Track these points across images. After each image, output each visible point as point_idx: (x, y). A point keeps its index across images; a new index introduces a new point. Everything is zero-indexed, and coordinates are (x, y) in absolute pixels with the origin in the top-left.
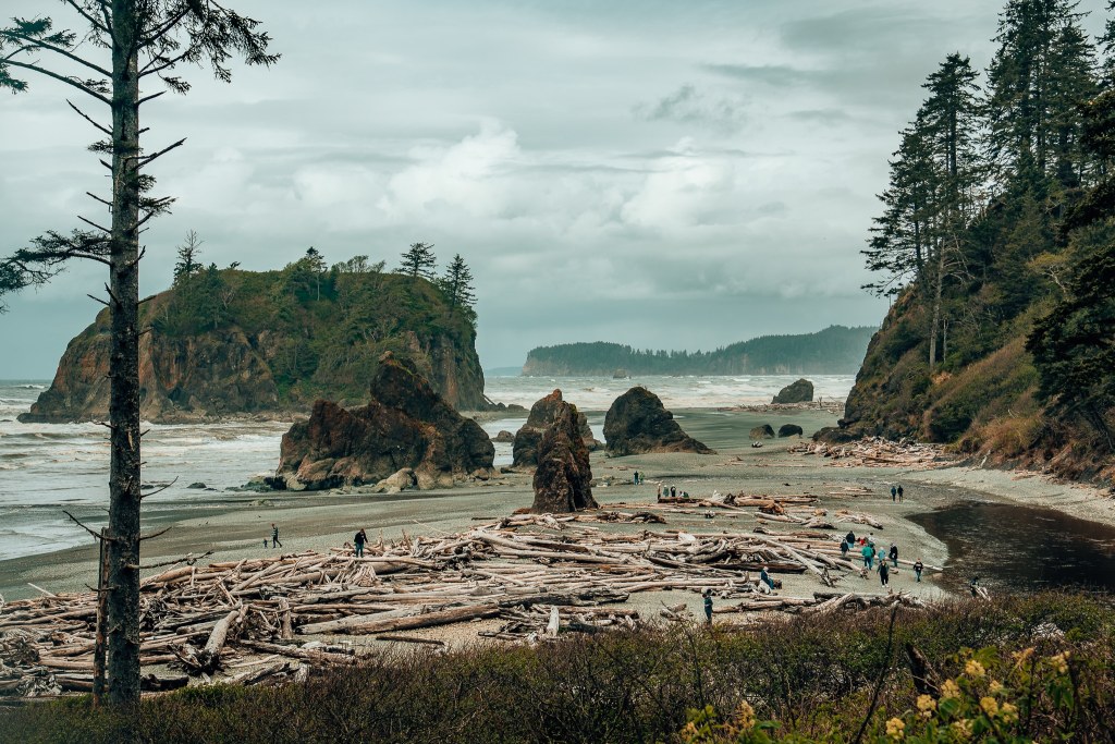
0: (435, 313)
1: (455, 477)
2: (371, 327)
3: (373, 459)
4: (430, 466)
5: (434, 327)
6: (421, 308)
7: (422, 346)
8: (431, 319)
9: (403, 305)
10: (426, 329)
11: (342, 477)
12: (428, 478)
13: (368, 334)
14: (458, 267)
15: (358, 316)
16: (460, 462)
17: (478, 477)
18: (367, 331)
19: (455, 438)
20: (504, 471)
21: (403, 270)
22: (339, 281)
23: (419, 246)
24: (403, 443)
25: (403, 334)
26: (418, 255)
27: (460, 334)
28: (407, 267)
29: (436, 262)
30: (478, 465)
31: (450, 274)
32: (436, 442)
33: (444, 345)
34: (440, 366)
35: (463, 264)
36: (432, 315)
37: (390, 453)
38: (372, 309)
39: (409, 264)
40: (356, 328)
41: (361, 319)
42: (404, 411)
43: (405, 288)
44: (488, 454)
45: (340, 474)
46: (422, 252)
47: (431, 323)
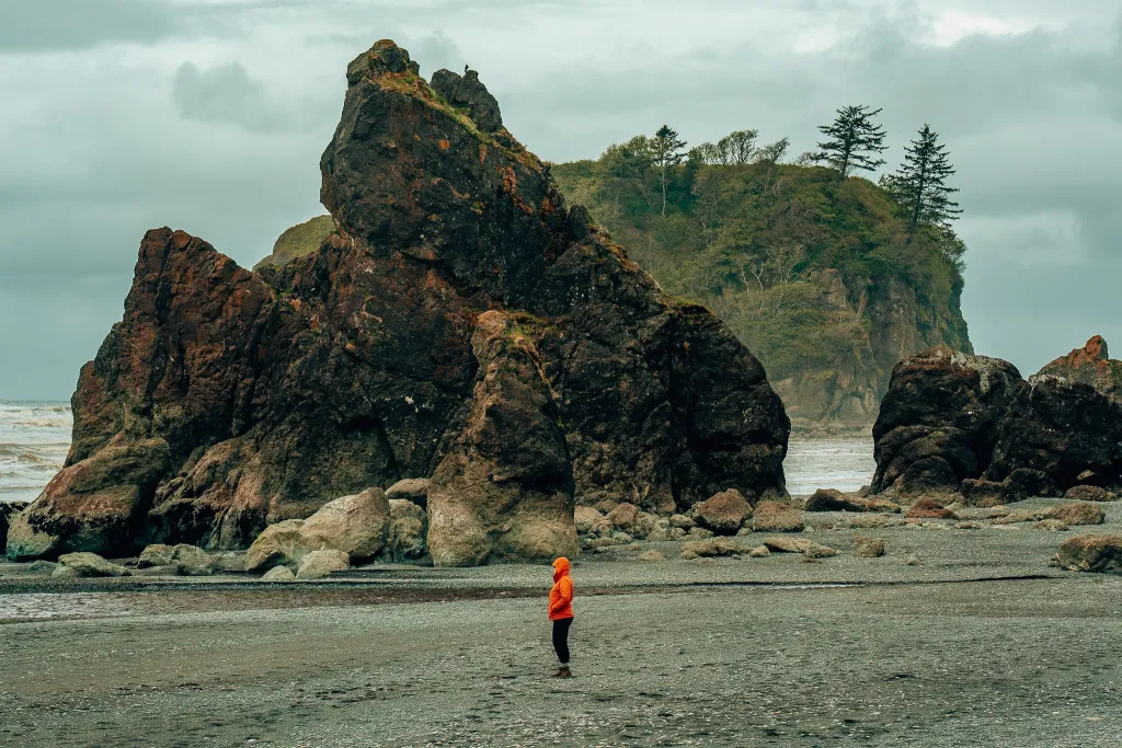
0: (878, 235)
1: (585, 515)
2: (757, 262)
3: (312, 446)
4: (476, 469)
5: (878, 263)
6: (854, 227)
7: (852, 299)
8: (871, 246)
9: (817, 219)
10: (860, 265)
11: (208, 511)
12: (461, 515)
13: (749, 276)
14: (926, 148)
15: (732, 242)
16: (647, 464)
17: (701, 522)
18: (746, 267)
19: (632, 371)
20: (824, 502)
21: (822, 156)
22: (700, 177)
23: (853, 111)
24: (427, 386)
25: (815, 274)
26: (851, 130)
27: (928, 277)
28: (830, 152)
29: (885, 142)
30: (713, 477)
31: (910, 163)
32: (504, 370)
33: (893, 296)
34: (885, 337)
35: (936, 145)
36: (873, 239)
37: (379, 425)
38: (759, 229)
39: (833, 146)
40: (726, 263)
41: (738, 247)
42: (443, 267)
43: (823, 190)
44: (760, 436)
45: (204, 499)
46: (858, 122)
47: (871, 254)
